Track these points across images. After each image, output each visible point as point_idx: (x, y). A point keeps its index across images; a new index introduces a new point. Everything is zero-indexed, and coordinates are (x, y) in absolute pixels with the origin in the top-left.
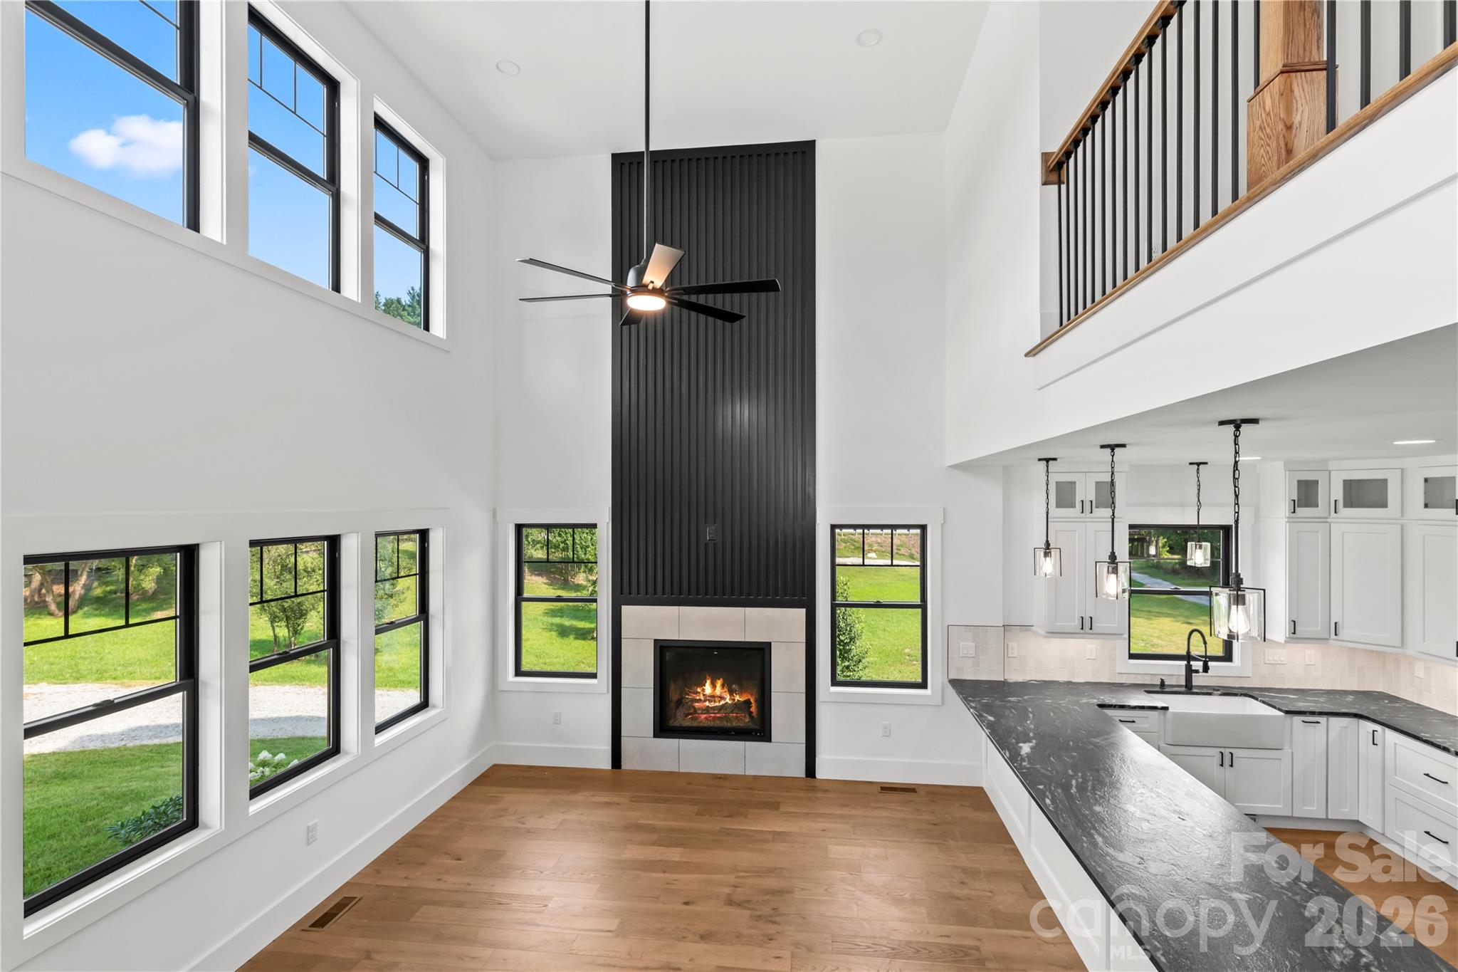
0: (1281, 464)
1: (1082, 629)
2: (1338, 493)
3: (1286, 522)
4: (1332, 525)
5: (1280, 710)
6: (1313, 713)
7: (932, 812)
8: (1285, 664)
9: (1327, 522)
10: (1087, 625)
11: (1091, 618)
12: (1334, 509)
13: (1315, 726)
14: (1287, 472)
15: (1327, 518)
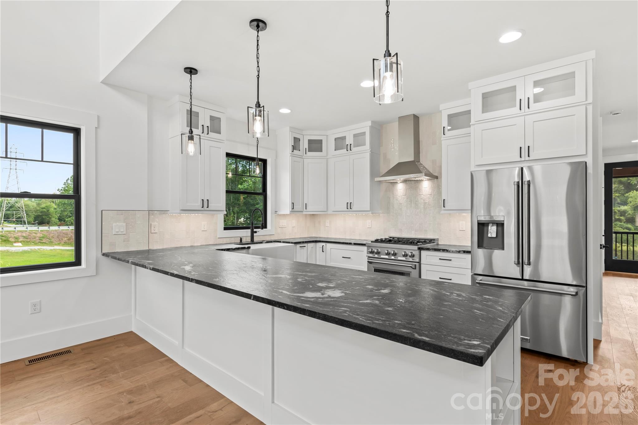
0: (288, 128)
1: (203, 207)
2: (306, 146)
3: (290, 156)
4: (304, 159)
5: (292, 243)
6: (303, 242)
7: (91, 361)
8: (286, 227)
9: (302, 158)
10: (206, 205)
11: (208, 200)
12: (305, 153)
13: (303, 249)
14: (290, 132)
15: (302, 156)
